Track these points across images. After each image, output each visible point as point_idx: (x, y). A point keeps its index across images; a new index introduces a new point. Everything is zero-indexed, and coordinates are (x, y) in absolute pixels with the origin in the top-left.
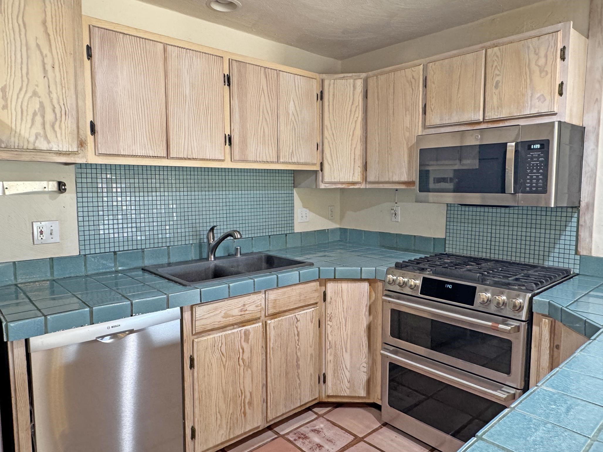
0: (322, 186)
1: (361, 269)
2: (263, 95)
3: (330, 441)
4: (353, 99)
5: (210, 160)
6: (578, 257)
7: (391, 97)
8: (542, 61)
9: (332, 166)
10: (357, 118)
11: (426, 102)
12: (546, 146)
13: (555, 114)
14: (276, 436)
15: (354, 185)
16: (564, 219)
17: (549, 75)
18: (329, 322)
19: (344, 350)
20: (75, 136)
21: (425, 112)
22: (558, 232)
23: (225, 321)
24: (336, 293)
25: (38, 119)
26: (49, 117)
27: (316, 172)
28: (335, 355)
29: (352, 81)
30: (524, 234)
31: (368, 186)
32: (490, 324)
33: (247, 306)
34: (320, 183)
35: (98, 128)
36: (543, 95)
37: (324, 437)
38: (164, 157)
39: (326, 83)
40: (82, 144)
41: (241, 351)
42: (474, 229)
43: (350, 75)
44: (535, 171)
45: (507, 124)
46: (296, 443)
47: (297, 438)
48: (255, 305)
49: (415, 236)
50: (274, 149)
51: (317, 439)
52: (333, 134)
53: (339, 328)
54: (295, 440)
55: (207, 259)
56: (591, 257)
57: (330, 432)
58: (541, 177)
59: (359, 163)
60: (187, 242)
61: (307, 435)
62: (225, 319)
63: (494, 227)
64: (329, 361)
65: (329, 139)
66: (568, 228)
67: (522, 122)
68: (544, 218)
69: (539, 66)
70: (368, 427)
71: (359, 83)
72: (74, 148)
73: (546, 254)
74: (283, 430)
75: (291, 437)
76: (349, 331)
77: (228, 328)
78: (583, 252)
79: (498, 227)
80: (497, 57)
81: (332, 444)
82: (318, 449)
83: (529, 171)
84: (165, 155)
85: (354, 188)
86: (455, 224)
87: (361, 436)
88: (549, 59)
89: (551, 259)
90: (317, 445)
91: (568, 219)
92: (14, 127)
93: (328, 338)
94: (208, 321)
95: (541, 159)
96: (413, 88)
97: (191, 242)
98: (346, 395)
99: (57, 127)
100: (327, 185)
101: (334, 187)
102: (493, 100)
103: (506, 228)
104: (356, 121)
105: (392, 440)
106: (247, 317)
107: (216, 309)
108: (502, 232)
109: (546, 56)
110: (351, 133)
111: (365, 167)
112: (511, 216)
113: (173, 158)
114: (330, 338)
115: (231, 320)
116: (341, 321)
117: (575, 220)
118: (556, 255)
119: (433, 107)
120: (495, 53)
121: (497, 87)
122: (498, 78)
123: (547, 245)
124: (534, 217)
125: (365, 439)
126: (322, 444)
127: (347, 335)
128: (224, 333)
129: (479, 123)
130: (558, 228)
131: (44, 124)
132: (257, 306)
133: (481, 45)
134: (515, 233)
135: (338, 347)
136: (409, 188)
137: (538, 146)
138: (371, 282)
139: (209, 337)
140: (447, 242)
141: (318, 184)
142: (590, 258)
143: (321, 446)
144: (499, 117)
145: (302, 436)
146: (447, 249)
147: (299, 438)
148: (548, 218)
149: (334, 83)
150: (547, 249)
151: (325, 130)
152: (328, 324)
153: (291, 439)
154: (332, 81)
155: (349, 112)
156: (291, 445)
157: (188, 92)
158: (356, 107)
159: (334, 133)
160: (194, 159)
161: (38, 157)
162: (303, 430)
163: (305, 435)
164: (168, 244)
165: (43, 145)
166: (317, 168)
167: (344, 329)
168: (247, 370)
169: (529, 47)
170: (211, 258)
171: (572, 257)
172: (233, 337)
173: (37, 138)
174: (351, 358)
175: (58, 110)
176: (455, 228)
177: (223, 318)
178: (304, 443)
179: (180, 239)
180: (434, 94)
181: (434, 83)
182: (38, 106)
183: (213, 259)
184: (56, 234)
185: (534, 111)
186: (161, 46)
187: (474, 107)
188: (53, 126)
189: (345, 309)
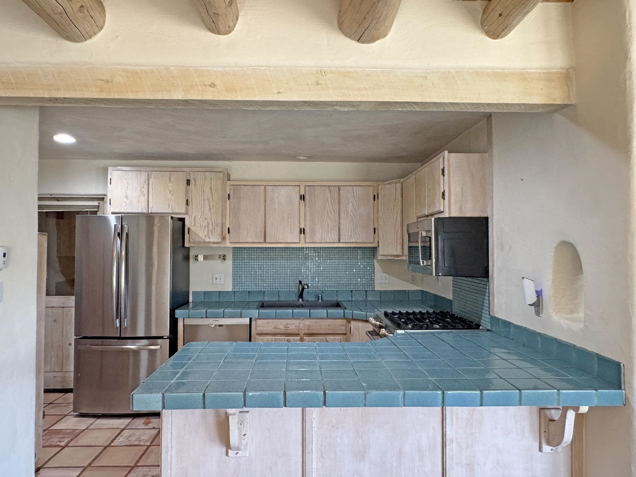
0: (379, 258)
4: (396, 197)
5: (290, 243)
6: (490, 317)
7: (408, 196)
9: (384, 244)
15: (398, 257)
20: (221, 235)
23: (274, 331)
24: (355, 329)
25: (206, 229)
26: (210, 227)
29: (394, 185)
33: (289, 325)
34: (378, 255)
35: (231, 231)
39: (380, 188)
40: (224, 238)
42: (461, 294)
43: (394, 181)
48: (294, 326)
50: (335, 234)
52: (384, 222)
59: (400, 242)
62: (274, 330)
63: (467, 292)
65: (382, 226)
66: (486, 294)
71: (399, 186)
72: (220, 240)
73: (481, 314)
77: (277, 335)
78: (491, 313)
84: (263, 241)
85: (398, 260)
89: (482, 318)
92: (197, 233)
94: (264, 329)
99: (213, 232)
100: (382, 257)
101: (386, 258)
103: (470, 293)
104: (397, 213)
106: (289, 332)
107: (269, 323)
108: (469, 297)
110: (395, 221)
113: (267, 243)
115: (278, 331)
118: (484, 315)
123: (481, 307)
128: (274, 337)
131: (208, 231)
132: (295, 327)
134: (473, 297)
139: (265, 337)
140: (453, 303)
142: (493, 317)
146: (453, 308)
150: (481, 310)
151: (379, 219)
154: (383, 186)
155: (393, 207)
161: (206, 245)
164: (279, 290)
165: (207, 240)
166: (375, 245)
170: (300, 300)
173: (205, 237)
175: (214, 224)
176: (455, 292)
177: (273, 328)
179: (286, 287)
182: (206, 223)
184: (222, 279)
186: (263, 187)
188: (211, 232)
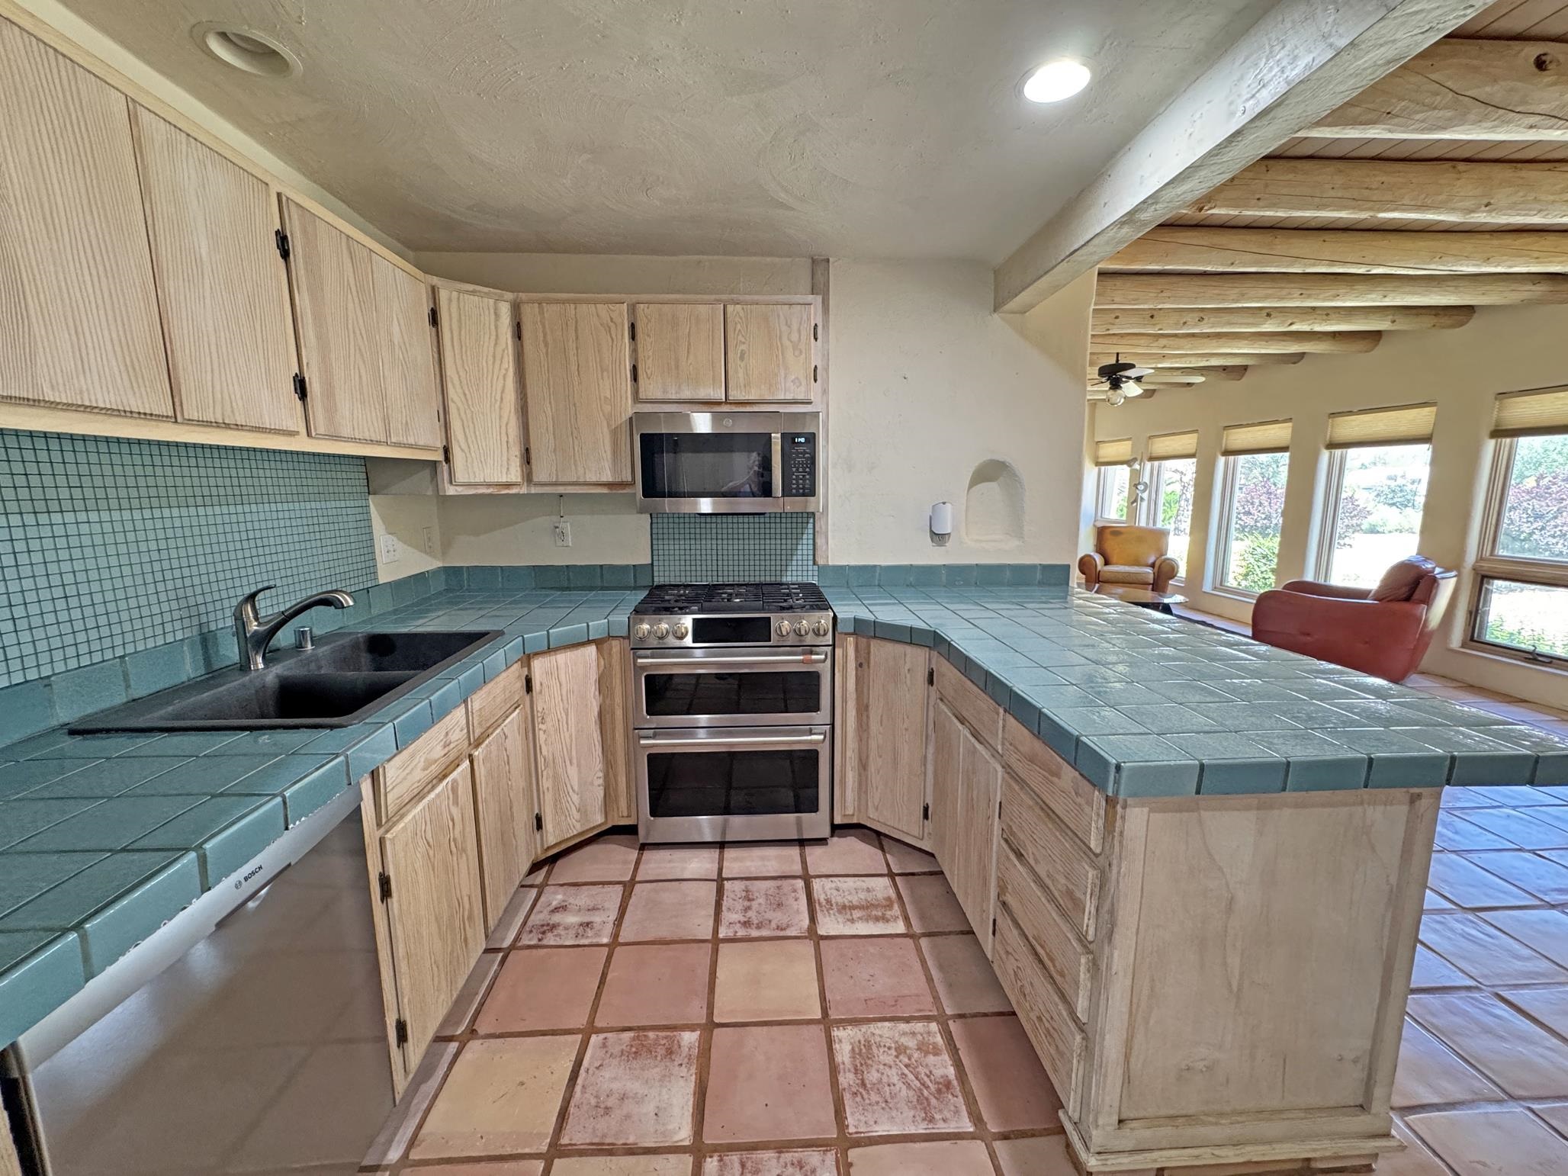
0: (451, 491)
1: (588, 626)
2: (350, 296)
3: (594, 909)
4: (497, 336)
5: (270, 431)
6: (816, 568)
7: (572, 345)
8: (795, 337)
9: (468, 455)
10: (507, 370)
11: (636, 360)
12: (812, 440)
13: (810, 403)
14: (501, 955)
15: (508, 489)
16: (800, 525)
17: (804, 355)
18: (541, 726)
19: (568, 763)
21: (635, 378)
22: (794, 542)
24: (549, 673)
27: (434, 464)
28: (556, 777)
29: (492, 301)
30: (757, 547)
31: (534, 490)
32: (801, 657)
33: (450, 735)
34: (447, 485)
36: (797, 378)
37: (580, 910)
38: (167, 417)
39: (443, 295)
41: (451, 824)
42: (693, 547)
43: (486, 290)
44: (801, 470)
45: (756, 409)
46: (545, 942)
47: (540, 936)
48: (456, 730)
49: (601, 566)
50: (378, 414)
51: (572, 919)
52: (465, 394)
53: (558, 730)
54: (540, 940)
55: (244, 667)
56: (828, 566)
57: (583, 898)
58: (808, 477)
59: (516, 451)
60: (170, 639)
61: (551, 923)
62: (424, 773)
63: (720, 542)
64: (546, 791)
65: (460, 404)
66: (805, 536)
67: (782, 409)
68: (778, 525)
69: (791, 342)
70: (625, 862)
71: (505, 309)
73: (784, 568)
74: (503, 940)
75: (530, 940)
76: (573, 730)
78: (821, 562)
79: (725, 542)
80: (741, 318)
81: (602, 911)
82: (588, 930)
83: (794, 469)
84: (170, 413)
85: (508, 494)
86: (666, 542)
87: (628, 878)
88: (802, 333)
89: (789, 573)
90: (581, 925)
91: (805, 525)
93: (541, 753)
94: (405, 785)
95: (807, 455)
96: (614, 337)
97: (179, 636)
98: (575, 833)
100: (460, 489)
101: (472, 491)
102: (737, 375)
103: (736, 542)
104: (505, 377)
105: (670, 862)
106: (451, 756)
107: (412, 756)
108: (730, 547)
109: (799, 331)
110: (498, 398)
111: (527, 458)
112: (741, 526)
113: (189, 422)
114: (545, 752)
115: (432, 772)
116: (559, 717)
117: (810, 526)
118: (794, 568)
119: (649, 372)
120: (738, 313)
121: (742, 358)
122: (743, 347)
123: (784, 557)
124: (768, 525)
125: (637, 879)
126: (586, 919)
127: (571, 736)
128: (425, 801)
129: (719, 403)
130: (794, 536)
132: (458, 733)
133: (718, 297)
134: (746, 547)
135: (559, 760)
136: (614, 492)
137: (802, 440)
138: (598, 643)
139: (407, 819)
140: (655, 568)
141: (440, 487)
142: (826, 567)
143: (588, 924)
144: (747, 398)
145: (545, 928)
146: (656, 579)
147: (544, 933)
148: (784, 525)
149: (459, 298)
150: (784, 563)
151: (450, 385)
152: (540, 729)
153: (534, 942)
154: (455, 294)
155: (491, 358)
156: (542, 951)
157: (204, 251)
158: (504, 351)
159: (467, 392)
160: (238, 427)
162: (536, 919)
163: (548, 925)
164: (119, 652)
166: (439, 456)
167: (565, 730)
168: (461, 857)
169: (779, 316)
170: (256, 664)
171: (810, 568)
172: (438, 802)
174: (580, 772)
176: (666, 547)
177: (423, 769)
178: (559, 935)
179: (149, 632)
180: (651, 353)
181: (649, 336)
183: (261, 666)
185: (789, 397)
186: (119, 100)
187: (714, 380)
189: (565, 698)
